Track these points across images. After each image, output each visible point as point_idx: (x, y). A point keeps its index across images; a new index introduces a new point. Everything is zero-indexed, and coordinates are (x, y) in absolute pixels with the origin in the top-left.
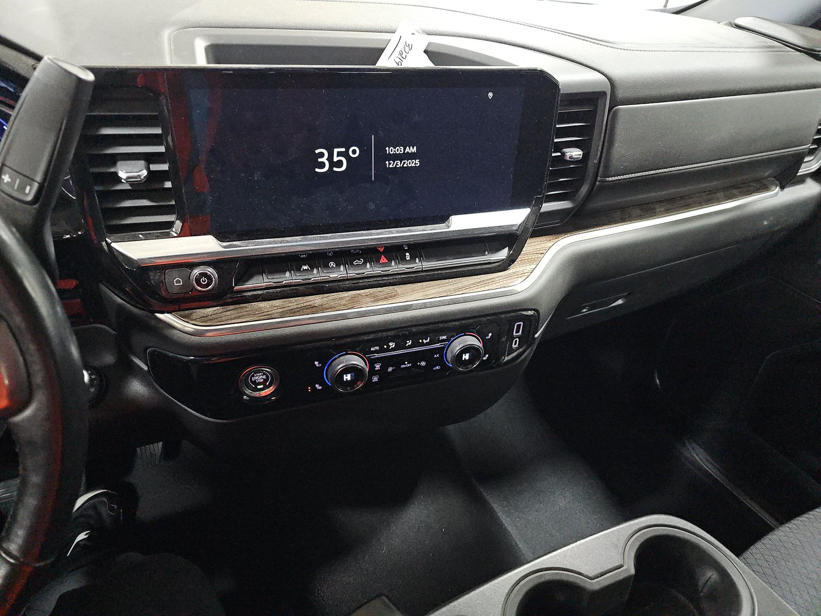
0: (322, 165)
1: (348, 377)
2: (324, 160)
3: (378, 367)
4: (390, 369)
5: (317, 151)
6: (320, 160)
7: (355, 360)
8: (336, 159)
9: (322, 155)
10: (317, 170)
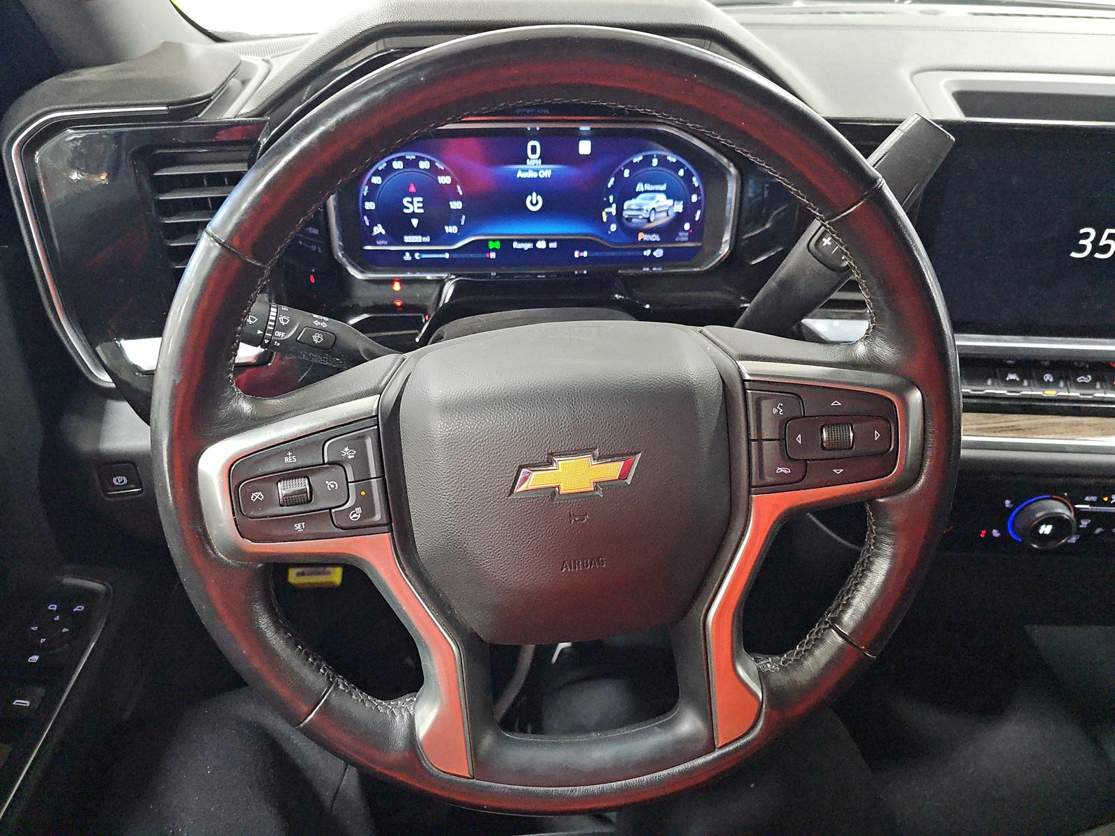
0: (1083, 248)
1: (1046, 529)
2: (1087, 243)
3: (1084, 523)
4: (1098, 531)
5: (1082, 231)
6: (1082, 242)
7: (1060, 509)
8: (1103, 242)
9: (1087, 235)
10: (1074, 255)
